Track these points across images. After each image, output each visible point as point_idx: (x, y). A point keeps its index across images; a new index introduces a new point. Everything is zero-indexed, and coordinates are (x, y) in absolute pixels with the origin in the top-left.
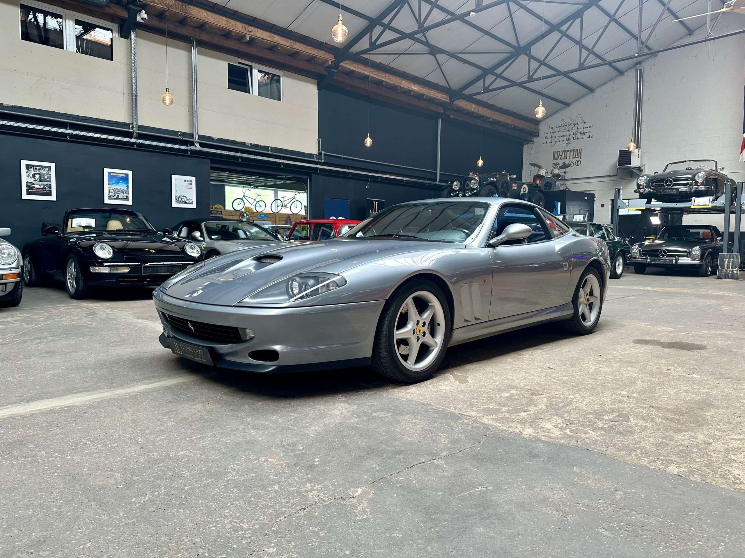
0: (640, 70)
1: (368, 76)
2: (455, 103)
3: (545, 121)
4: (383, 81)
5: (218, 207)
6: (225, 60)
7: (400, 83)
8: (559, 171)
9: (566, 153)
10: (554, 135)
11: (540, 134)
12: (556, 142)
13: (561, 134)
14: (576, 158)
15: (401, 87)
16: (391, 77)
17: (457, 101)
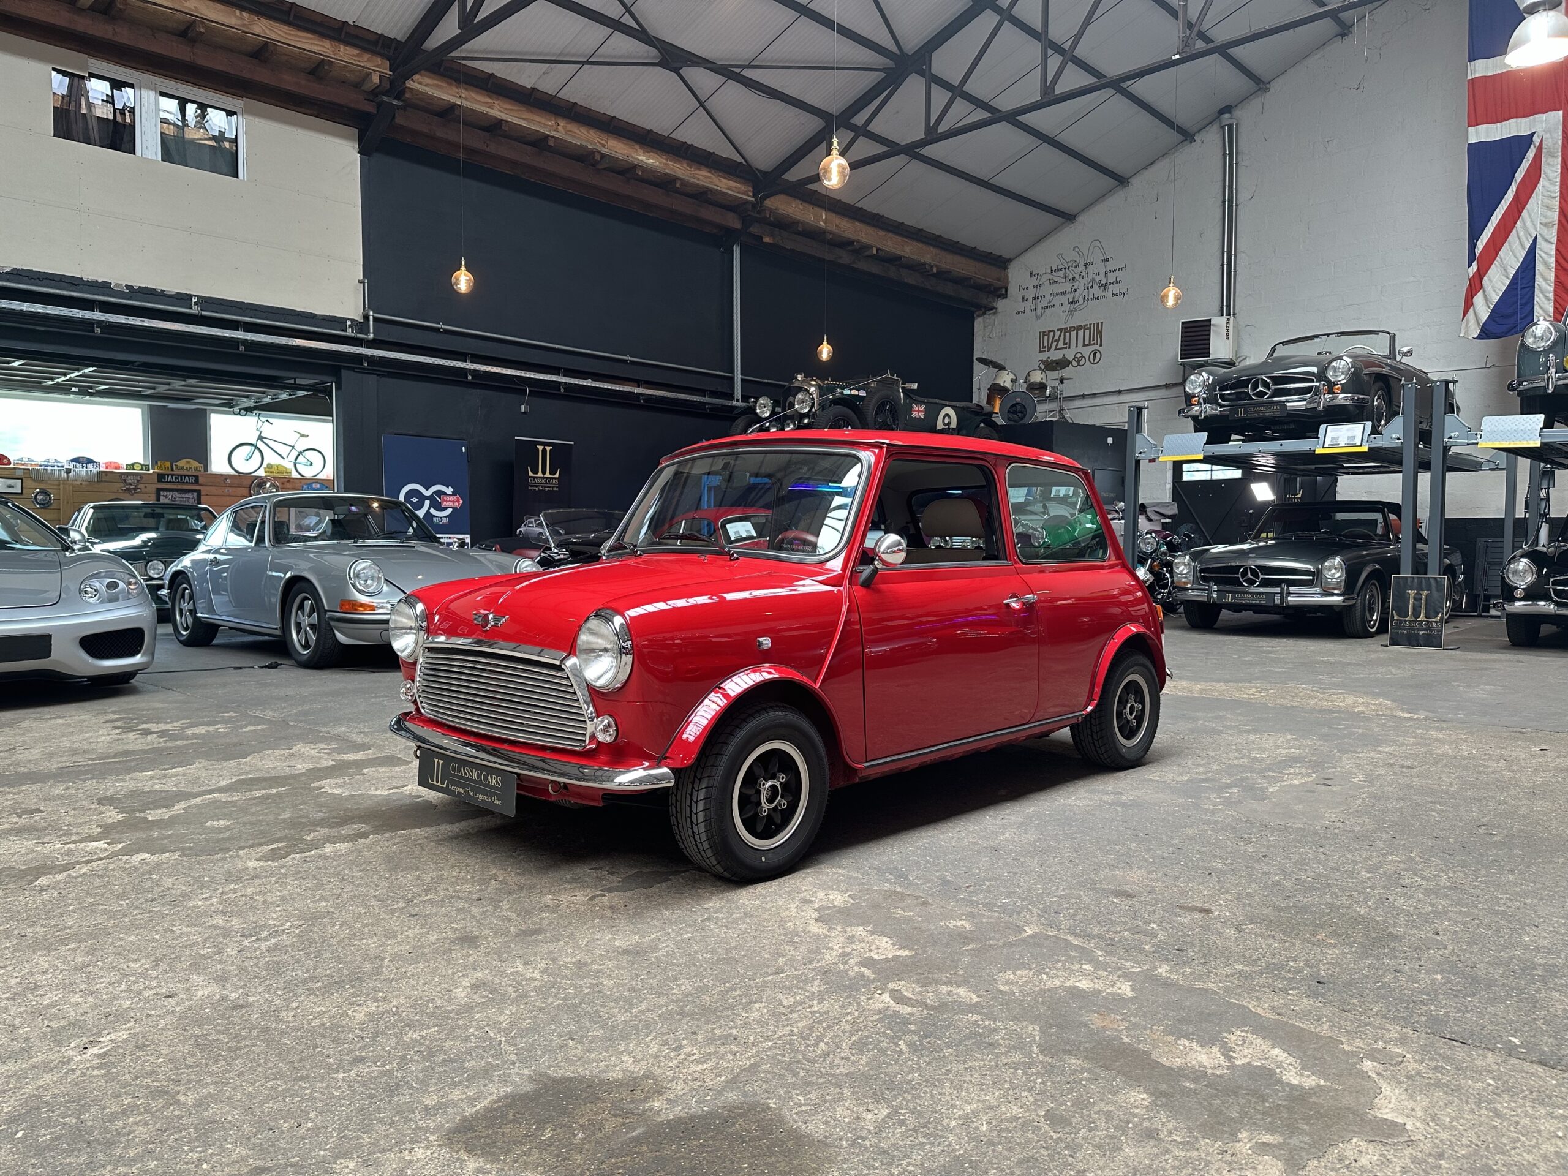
0: (1230, 126)
1: (500, 122)
2: (768, 203)
3: (1022, 259)
4: (547, 136)
5: (188, 466)
6: (42, 58)
7: (604, 146)
8: (1043, 376)
9: (1067, 334)
10: (1041, 292)
11: (1009, 290)
12: (1046, 307)
13: (1057, 289)
14: (1090, 344)
15: (603, 156)
16: (573, 127)
17: (772, 199)
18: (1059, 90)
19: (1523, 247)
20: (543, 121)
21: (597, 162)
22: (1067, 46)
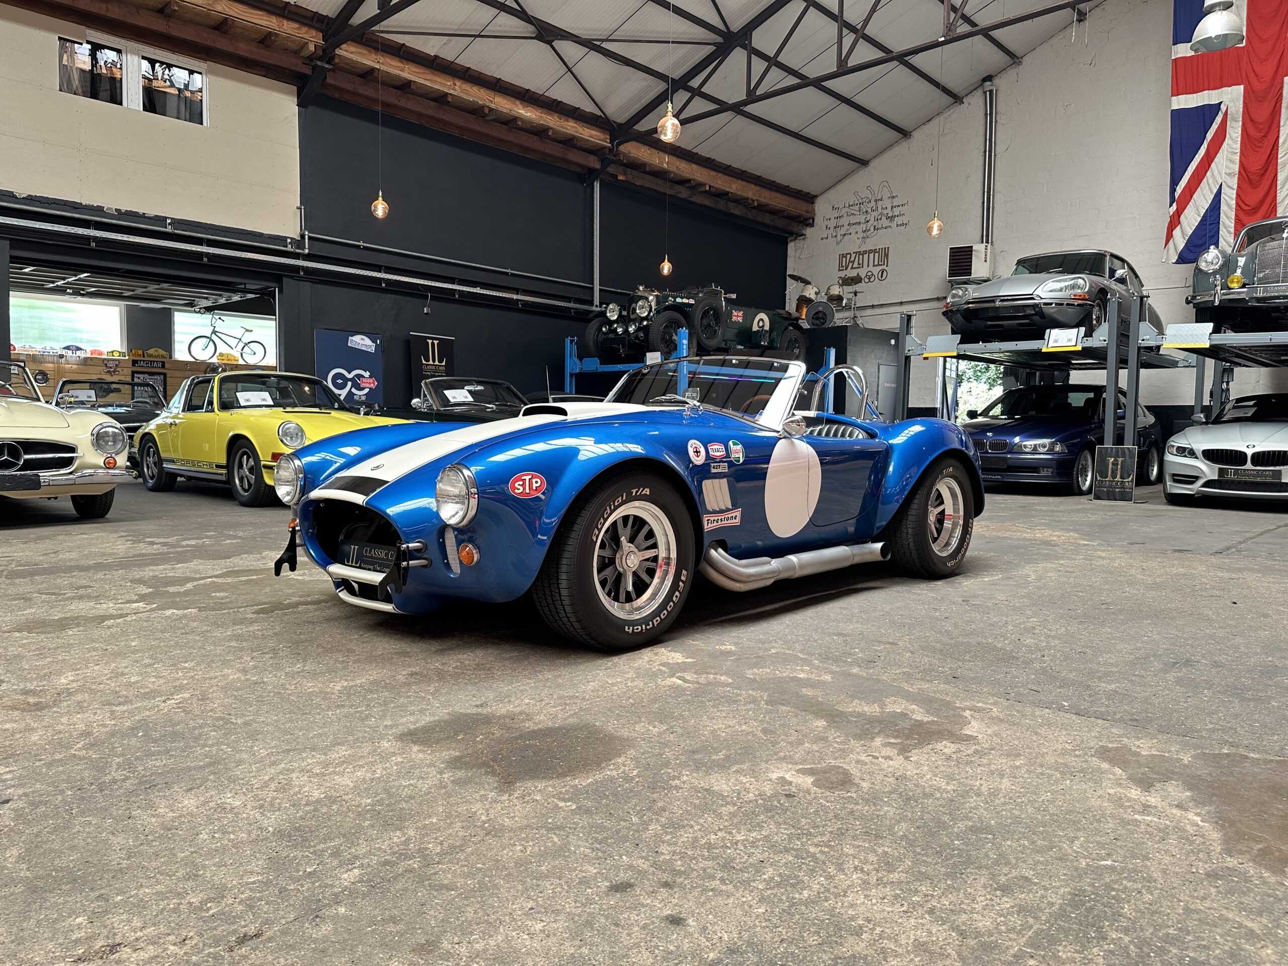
0: (991, 92)
1: (409, 82)
2: (622, 148)
3: (825, 195)
4: (447, 94)
6: (50, 29)
7: (491, 102)
8: (841, 289)
9: (861, 256)
10: (841, 222)
11: (816, 221)
12: (845, 235)
13: (853, 220)
14: (879, 265)
15: (491, 110)
16: (467, 87)
17: (625, 145)
18: (851, 63)
19: (1212, 192)
20: (443, 82)
21: (486, 115)
22: (859, 27)
